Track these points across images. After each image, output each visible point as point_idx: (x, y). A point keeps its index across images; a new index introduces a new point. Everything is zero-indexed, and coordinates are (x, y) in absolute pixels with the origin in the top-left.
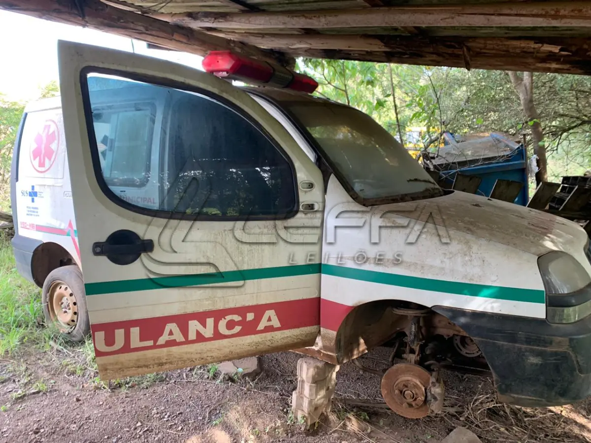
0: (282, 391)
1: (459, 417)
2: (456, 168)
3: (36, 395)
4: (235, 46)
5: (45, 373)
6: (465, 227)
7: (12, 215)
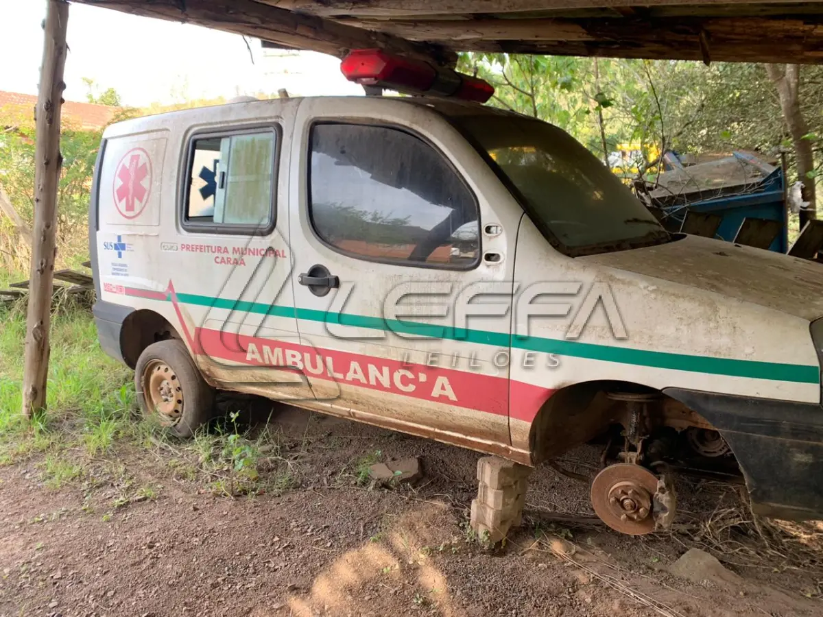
0: (454, 501)
1: (692, 536)
2: (684, 203)
3: (143, 502)
4: (377, 40)
5: (150, 476)
6: (709, 284)
7: (92, 277)
